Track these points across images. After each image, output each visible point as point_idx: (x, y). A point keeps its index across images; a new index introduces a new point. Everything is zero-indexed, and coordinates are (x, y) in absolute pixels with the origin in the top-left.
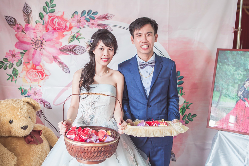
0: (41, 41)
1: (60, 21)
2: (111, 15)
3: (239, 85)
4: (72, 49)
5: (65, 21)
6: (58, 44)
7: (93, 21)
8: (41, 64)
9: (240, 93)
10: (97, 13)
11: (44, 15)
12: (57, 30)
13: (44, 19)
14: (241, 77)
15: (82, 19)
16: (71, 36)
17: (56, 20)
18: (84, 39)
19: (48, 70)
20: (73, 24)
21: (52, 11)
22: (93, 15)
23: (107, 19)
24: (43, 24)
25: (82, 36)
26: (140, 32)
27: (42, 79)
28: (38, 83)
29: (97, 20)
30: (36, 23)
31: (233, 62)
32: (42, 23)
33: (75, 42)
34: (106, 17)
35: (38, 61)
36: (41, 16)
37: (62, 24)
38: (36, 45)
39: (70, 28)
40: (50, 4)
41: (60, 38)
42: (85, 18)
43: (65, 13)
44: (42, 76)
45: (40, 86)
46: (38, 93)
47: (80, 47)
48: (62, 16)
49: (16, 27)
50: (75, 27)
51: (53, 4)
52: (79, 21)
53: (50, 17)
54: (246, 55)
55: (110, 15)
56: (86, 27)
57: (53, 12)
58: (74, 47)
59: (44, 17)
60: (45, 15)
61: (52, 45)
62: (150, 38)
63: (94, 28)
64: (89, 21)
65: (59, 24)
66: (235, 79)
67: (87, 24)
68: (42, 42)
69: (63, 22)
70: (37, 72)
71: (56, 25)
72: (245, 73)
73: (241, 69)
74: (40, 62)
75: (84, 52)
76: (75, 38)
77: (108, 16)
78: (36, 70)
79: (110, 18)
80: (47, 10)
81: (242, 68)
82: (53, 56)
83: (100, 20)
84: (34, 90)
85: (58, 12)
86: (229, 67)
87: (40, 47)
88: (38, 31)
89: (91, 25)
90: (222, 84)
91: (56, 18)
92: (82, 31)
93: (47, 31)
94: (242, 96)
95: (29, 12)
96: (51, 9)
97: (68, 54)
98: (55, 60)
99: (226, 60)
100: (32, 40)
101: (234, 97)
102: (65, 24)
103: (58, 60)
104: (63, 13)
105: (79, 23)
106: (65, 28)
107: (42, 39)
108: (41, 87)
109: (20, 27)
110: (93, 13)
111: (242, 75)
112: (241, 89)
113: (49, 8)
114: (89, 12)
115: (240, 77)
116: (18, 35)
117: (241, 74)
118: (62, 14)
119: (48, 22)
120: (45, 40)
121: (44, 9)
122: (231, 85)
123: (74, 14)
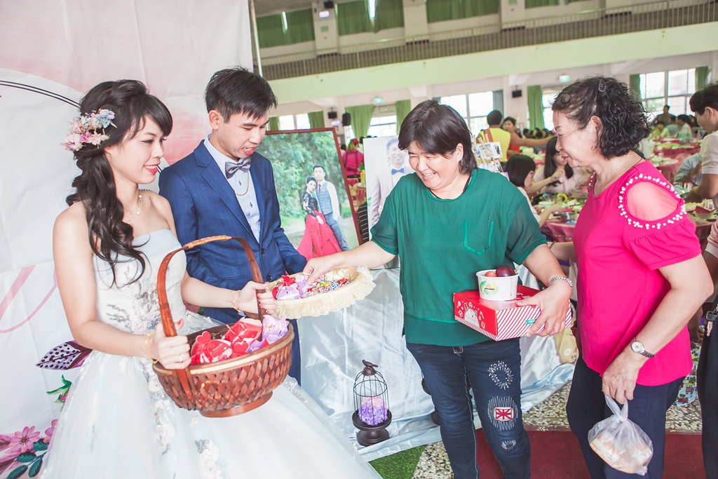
3: (300, 191)
9: (306, 205)
14: (298, 178)
31: (279, 154)
66: (290, 183)
72: (301, 170)
73: (293, 164)
81: (294, 161)
94: (309, 209)
99: (266, 152)
101: (299, 213)
111: (298, 174)
112: (303, 197)
115: (296, 177)
117: (296, 173)
122: (287, 194)
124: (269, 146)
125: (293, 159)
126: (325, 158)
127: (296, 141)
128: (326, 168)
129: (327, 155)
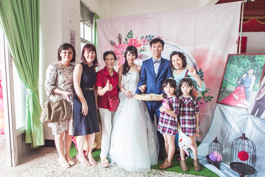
2: (161, 37)
3: (239, 77)
4: (141, 56)
5: (137, 42)
9: (239, 82)
11: (128, 39)
14: (241, 72)
15: (146, 40)
16: (140, 50)
17: (133, 41)
18: (146, 51)
20: (141, 43)
22: (152, 37)
24: (127, 44)
25: (146, 49)
26: (155, 45)
30: (124, 43)
31: (237, 63)
33: (142, 53)
36: (126, 40)
39: (140, 45)
40: (130, 33)
47: (145, 55)
48: (136, 39)
49: (114, 46)
52: (144, 41)
53: (130, 40)
54: (246, 57)
57: (132, 37)
58: (142, 56)
62: (159, 49)
65: (134, 43)
66: (236, 73)
67: (148, 42)
71: (133, 44)
72: (244, 69)
75: (146, 58)
76: (142, 51)
81: (242, 66)
85: (134, 37)
86: (234, 66)
90: (229, 77)
92: (146, 47)
94: (239, 84)
95: (121, 38)
96: (131, 36)
97: (138, 59)
99: (233, 61)
100: (122, 53)
101: (234, 84)
104: (137, 37)
106: (137, 45)
109: (116, 46)
111: (242, 70)
112: (239, 79)
114: (150, 36)
115: (240, 72)
116: (116, 50)
117: (241, 70)
118: (136, 38)
119: (129, 43)
121: (128, 36)
122: (234, 77)
123: (142, 37)
124: (235, 59)
125: (242, 65)
126: (257, 66)
127: (247, 58)
128: (255, 70)
129: (258, 65)
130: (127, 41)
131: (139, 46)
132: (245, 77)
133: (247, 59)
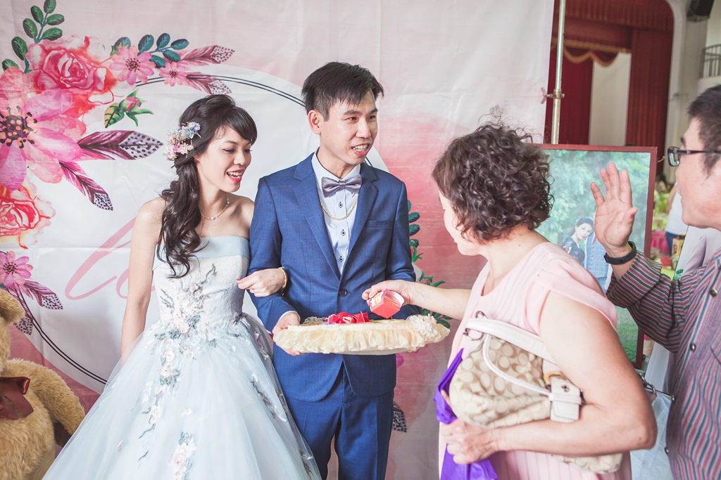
0: (22, 119)
1: (78, 64)
2: (224, 51)
3: (560, 236)
4: (117, 142)
5: (92, 64)
6: (74, 129)
7: (175, 64)
8: (25, 184)
10: (184, 43)
11: (28, 45)
12: (71, 90)
13: (28, 56)
14: (565, 216)
15: (140, 59)
16: (111, 107)
17: (66, 61)
18: (149, 114)
19: (48, 203)
20: (116, 73)
21: (51, 35)
22: (174, 48)
23: (215, 62)
24: (26, 71)
25: (143, 107)
27: (29, 227)
28: (19, 238)
29: (186, 64)
30: (5, 68)
32: (22, 67)
33: (125, 124)
34: (212, 54)
35: (17, 174)
36: (18, 47)
37: (84, 74)
38: (6, 131)
39: (110, 83)
40: (44, 14)
41: (80, 112)
42: (150, 58)
43: (90, 40)
44: (31, 219)
45: (25, 248)
46: (19, 267)
47: (140, 138)
48: (84, 48)
50: (123, 80)
51: (53, 13)
52: (133, 65)
53: (47, 52)
54: (575, 159)
55: (221, 49)
56: (155, 81)
57: (55, 36)
58: (122, 138)
59: (27, 51)
60: (32, 46)
61: (57, 130)
63: (176, 84)
64: (162, 64)
65: (74, 71)
67: (157, 72)
68: (26, 123)
69: (87, 68)
70: (15, 209)
71: (67, 74)
72: (574, 205)
73: (563, 195)
74: (23, 180)
75: (151, 150)
76: (125, 113)
77: (217, 51)
78: (10, 203)
79: (223, 59)
80: (36, 31)
81: (566, 191)
82: (60, 163)
83: (195, 63)
84: (7, 259)
85: (71, 38)
87: (18, 136)
88: (13, 92)
89: (170, 76)
91: (66, 56)
92: (143, 93)
93: (38, 93)
96: (47, 27)
97: (103, 157)
98: (66, 174)
102: (92, 72)
103: (77, 173)
104: (87, 40)
105: (134, 70)
106: (93, 84)
107: (24, 112)
108: (26, 250)
110: (173, 44)
111: (567, 210)
113: (43, 26)
114: (163, 38)
115: (562, 215)
117: (564, 208)
118: (83, 44)
119: (41, 67)
120: (35, 116)
121: (27, 27)
123: (117, 44)
127: (581, 162)
130: (25, 55)
131: (100, 87)
132: (584, 237)
133: (581, 165)
